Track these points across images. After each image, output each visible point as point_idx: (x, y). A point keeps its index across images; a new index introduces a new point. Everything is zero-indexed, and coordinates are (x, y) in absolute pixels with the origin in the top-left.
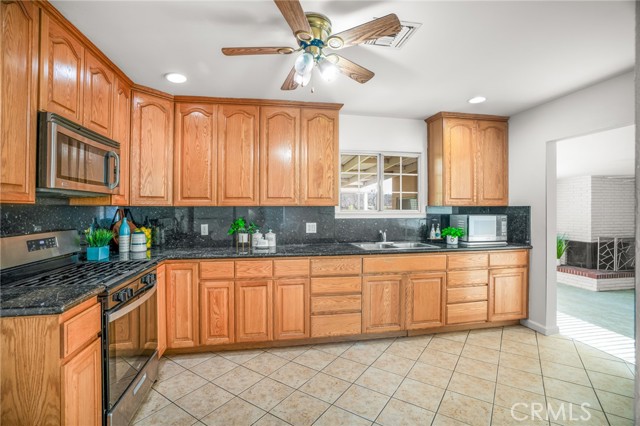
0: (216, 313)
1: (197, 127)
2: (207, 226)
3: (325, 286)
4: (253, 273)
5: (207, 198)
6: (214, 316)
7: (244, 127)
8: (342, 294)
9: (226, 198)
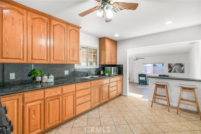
0: (33, 119)
1: (13, 19)
2: (14, 74)
3: (80, 94)
4: (54, 94)
5: (20, 59)
6: (32, 121)
7: (42, 26)
8: (85, 96)
9: (32, 59)
